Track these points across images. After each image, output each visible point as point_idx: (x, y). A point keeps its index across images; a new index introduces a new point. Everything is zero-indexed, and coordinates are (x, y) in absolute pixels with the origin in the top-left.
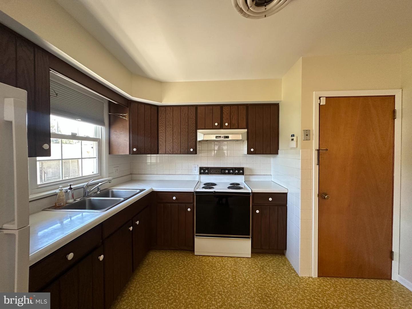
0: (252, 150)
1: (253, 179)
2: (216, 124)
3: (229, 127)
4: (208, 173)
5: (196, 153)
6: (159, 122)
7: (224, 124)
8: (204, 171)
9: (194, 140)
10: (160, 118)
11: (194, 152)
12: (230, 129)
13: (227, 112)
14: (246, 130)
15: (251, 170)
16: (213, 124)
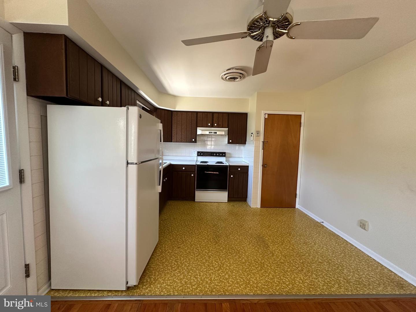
0: (231, 141)
1: (231, 160)
2: (209, 124)
3: (217, 127)
4: (202, 156)
5: (196, 142)
6: (173, 121)
7: (214, 125)
8: (200, 154)
9: (195, 134)
10: (173, 119)
11: (195, 141)
12: (218, 127)
13: (216, 117)
14: (227, 129)
15: (230, 154)
16: (207, 124)
